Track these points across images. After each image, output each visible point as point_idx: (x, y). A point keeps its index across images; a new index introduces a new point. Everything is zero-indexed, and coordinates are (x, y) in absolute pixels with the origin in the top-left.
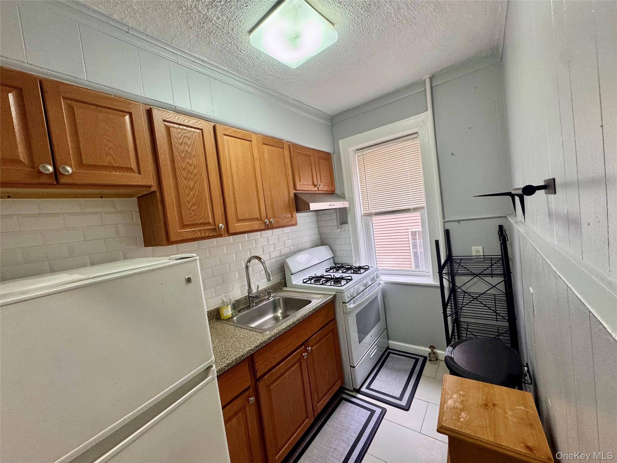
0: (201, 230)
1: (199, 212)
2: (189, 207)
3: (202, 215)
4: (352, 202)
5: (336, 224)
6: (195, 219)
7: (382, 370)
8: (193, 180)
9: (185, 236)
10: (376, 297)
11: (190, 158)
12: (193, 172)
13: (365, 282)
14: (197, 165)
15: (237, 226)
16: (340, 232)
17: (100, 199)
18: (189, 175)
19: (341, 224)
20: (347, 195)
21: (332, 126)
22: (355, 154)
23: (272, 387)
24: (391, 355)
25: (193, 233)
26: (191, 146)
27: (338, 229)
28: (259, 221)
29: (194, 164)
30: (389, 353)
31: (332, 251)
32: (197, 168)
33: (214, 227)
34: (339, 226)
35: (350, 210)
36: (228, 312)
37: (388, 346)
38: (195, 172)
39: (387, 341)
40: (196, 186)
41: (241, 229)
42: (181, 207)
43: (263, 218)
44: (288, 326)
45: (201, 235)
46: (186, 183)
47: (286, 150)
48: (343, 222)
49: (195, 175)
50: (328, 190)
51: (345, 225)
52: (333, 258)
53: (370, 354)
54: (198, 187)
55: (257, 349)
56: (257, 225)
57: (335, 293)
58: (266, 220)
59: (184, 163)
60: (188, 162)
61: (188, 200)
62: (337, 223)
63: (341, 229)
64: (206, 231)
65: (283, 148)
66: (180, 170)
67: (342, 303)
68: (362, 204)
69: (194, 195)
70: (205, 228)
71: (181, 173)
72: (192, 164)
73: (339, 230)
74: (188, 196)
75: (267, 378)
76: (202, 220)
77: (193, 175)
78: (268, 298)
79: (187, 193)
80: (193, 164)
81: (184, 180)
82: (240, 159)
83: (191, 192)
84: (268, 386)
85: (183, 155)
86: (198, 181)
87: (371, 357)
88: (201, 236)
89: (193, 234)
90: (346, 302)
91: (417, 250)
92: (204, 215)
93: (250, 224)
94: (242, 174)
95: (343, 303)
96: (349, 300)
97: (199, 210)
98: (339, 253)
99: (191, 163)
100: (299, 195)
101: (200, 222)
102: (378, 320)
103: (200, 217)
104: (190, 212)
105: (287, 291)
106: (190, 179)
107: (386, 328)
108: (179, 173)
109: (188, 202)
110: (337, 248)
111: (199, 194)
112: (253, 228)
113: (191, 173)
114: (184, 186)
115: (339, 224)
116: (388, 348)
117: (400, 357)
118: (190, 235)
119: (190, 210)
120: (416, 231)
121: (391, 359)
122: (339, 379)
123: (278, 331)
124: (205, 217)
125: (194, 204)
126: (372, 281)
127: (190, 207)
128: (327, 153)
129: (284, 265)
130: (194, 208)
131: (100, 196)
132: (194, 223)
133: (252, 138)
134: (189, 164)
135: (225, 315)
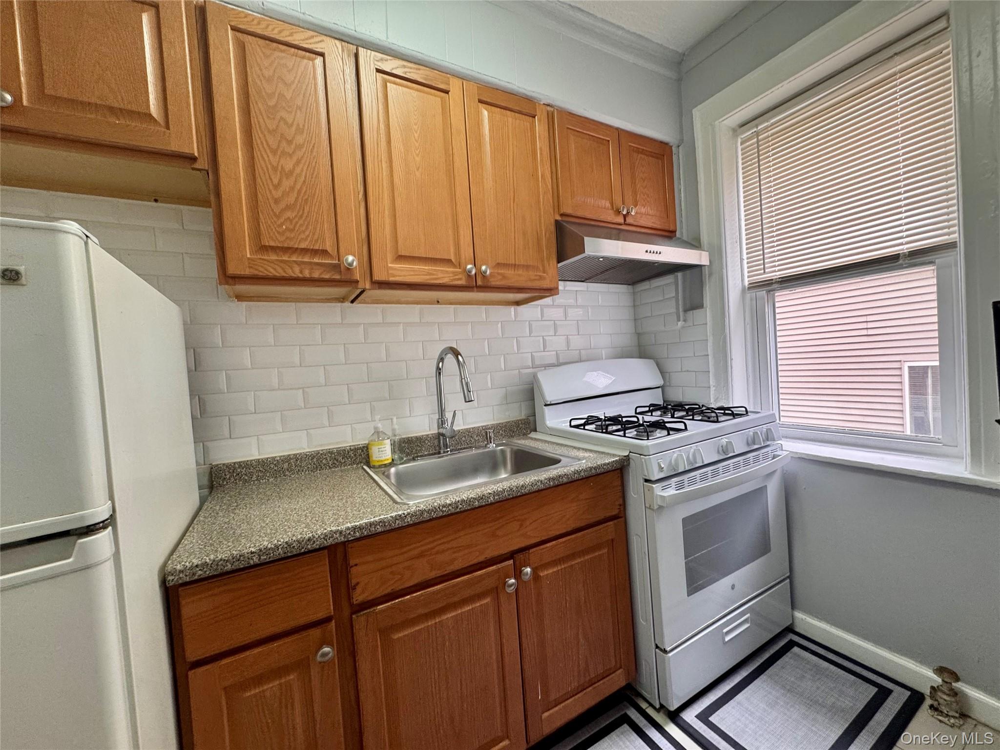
0: (304, 263)
1: (301, 225)
2: (277, 211)
3: (307, 233)
4: (717, 253)
5: (674, 310)
6: (291, 239)
7: (757, 682)
8: (291, 156)
9: (261, 269)
10: (762, 490)
11: (289, 110)
12: (294, 137)
13: (724, 440)
14: (304, 126)
15: (392, 268)
16: (683, 327)
17: (154, 204)
18: (284, 144)
19: (686, 311)
20: (705, 239)
21: (679, 80)
22: (737, 136)
23: (396, 636)
24: (796, 649)
25: (282, 265)
26: (294, 86)
27: (679, 320)
28: (454, 266)
29: (298, 125)
30: (791, 644)
31: (661, 373)
32: (305, 134)
33: (337, 262)
34: (681, 314)
35: (710, 275)
36: (383, 452)
37: (792, 624)
38: (300, 139)
39: (790, 609)
40: (298, 170)
41: (405, 276)
42: (257, 209)
43: (463, 261)
44: (463, 501)
45: (301, 272)
46: (274, 160)
47: (540, 121)
48: (693, 304)
49: (299, 147)
50: (655, 226)
51: (696, 312)
52: (662, 387)
53: (725, 631)
54: (304, 174)
55: (358, 534)
56: (446, 275)
57: (626, 454)
58: (469, 266)
59: (274, 118)
60: (282, 118)
61: (276, 197)
62: (678, 308)
63: (685, 321)
64: (315, 267)
65: (534, 117)
66: (262, 133)
67: (642, 481)
68: (745, 261)
69: (292, 188)
70: (316, 260)
71: (263, 139)
72: (293, 123)
73: (680, 324)
74: (276, 187)
75: (383, 611)
76: (307, 243)
77: (293, 146)
78: (486, 445)
79: (276, 181)
80: (295, 123)
81: (269, 154)
82: (416, 127)
83: (284, 179)
84: (385, 632)
85: (272, 103)
86: (303, 162)
87: (727, 639)
88: (300, 275)
89: (283, 269)
90: (653, 479)
91: (926, 414)
92: (314, 234)
93: (428, 270)
94: (418, 159)
95: (647, 481)
96: (662, 475)
97: (301, 222)
98: (677, 379)
99: (290, 122)
100: (569, 226)
101: (303, 245)
102: (763, 547)
103: (302, 236)
104: (279, 222)
105: (536, 439)
106: (284, 153)
107: (790, 577)
108: (260, 138)
109: (277, 201)
110: (673, 366)
111: (304, 189)
112: (436, 279)
113: (290, 142)
114: (269, 166)
115: (681, 310)
116: (790, 629)
117: (826, 664)
118: (275, 269)
119: (278, 217)
120: (928, 367)
121: (792, 661)
122: (621, 668)
123: (430, 507)
124: (316, 237)
125: (288, 207)
126: (748, 444)
127: (279, 211)
128: (661, 142)
129: (533, 387)
130: (289, 214)
131: (154, 198)
132: (286, 245)
133: (449, 85)
134: (286, 123)
135: (374, 459)
